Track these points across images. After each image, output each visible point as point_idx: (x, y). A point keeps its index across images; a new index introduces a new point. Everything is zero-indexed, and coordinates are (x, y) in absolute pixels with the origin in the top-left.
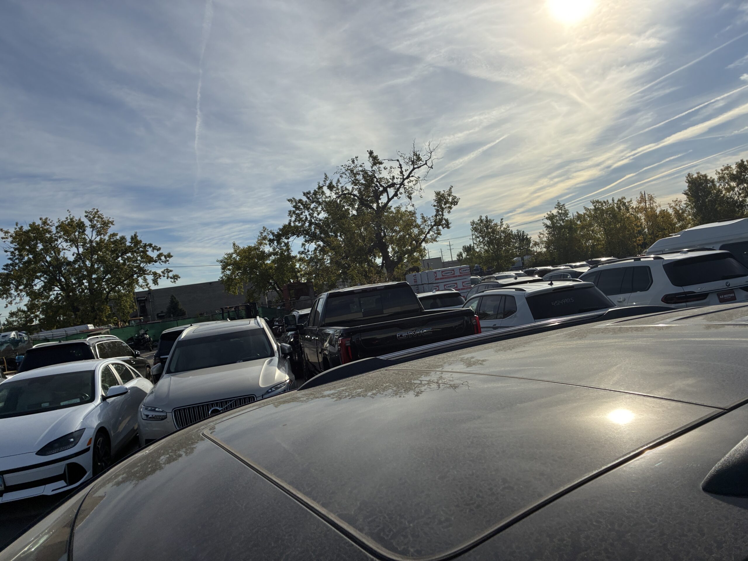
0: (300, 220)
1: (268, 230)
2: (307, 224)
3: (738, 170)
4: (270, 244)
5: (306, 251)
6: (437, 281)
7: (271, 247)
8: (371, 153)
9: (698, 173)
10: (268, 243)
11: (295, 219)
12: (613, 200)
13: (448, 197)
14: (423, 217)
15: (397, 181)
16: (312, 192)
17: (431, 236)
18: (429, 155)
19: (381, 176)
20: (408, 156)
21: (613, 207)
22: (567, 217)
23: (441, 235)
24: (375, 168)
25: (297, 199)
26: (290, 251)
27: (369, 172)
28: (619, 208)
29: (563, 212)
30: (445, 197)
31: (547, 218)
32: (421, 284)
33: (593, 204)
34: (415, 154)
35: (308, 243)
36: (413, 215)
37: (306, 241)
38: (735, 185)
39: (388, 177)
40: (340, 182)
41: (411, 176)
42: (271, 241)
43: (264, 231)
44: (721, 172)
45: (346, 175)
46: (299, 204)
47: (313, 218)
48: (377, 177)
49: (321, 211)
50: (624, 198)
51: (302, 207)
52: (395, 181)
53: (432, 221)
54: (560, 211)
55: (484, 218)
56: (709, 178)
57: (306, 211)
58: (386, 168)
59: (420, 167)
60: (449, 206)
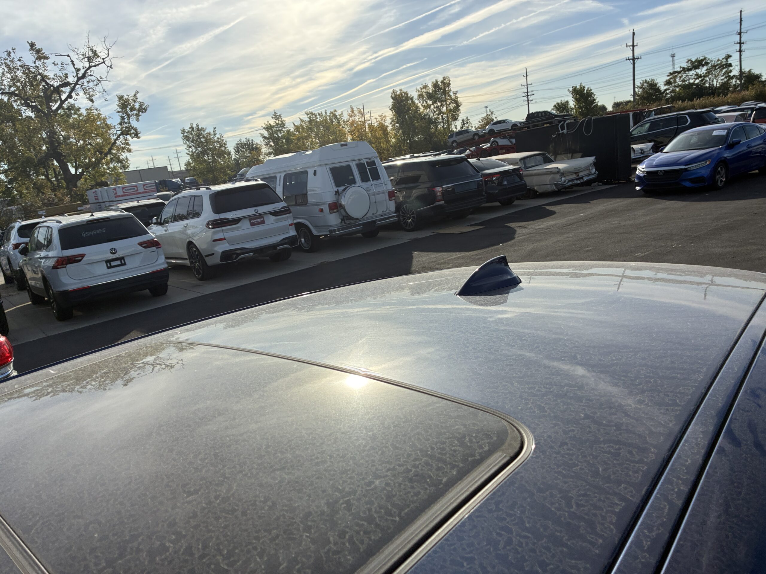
3: (434, 89)
6: (117, 199)
8: (32, 45)
9: (401, 90)
12: (326, 113)
13: (134, 103)
18: (106, 52)
20: (82, 51)
21: (326, 120)
22: (285, 128)
23: (129, 145)
24: (39, 63)
27: (31, 67)
28: (332, 121)
29: (280, 122)
30: (129, 103)
31: (264, 128)
33: (308, 115)
34: (91, 49)
38: (431, 103)
39: (60, 75)
41: (87, 74)
44: (420, 90)
48: (43, 75)
50: (335, 111)
52: (69, 80)
53: (117, 129)
54: (277, 122)
55: (194, 126)
56: (409, 95)
58: (56, 63)
59: (98, 65)
60: (136, 114)
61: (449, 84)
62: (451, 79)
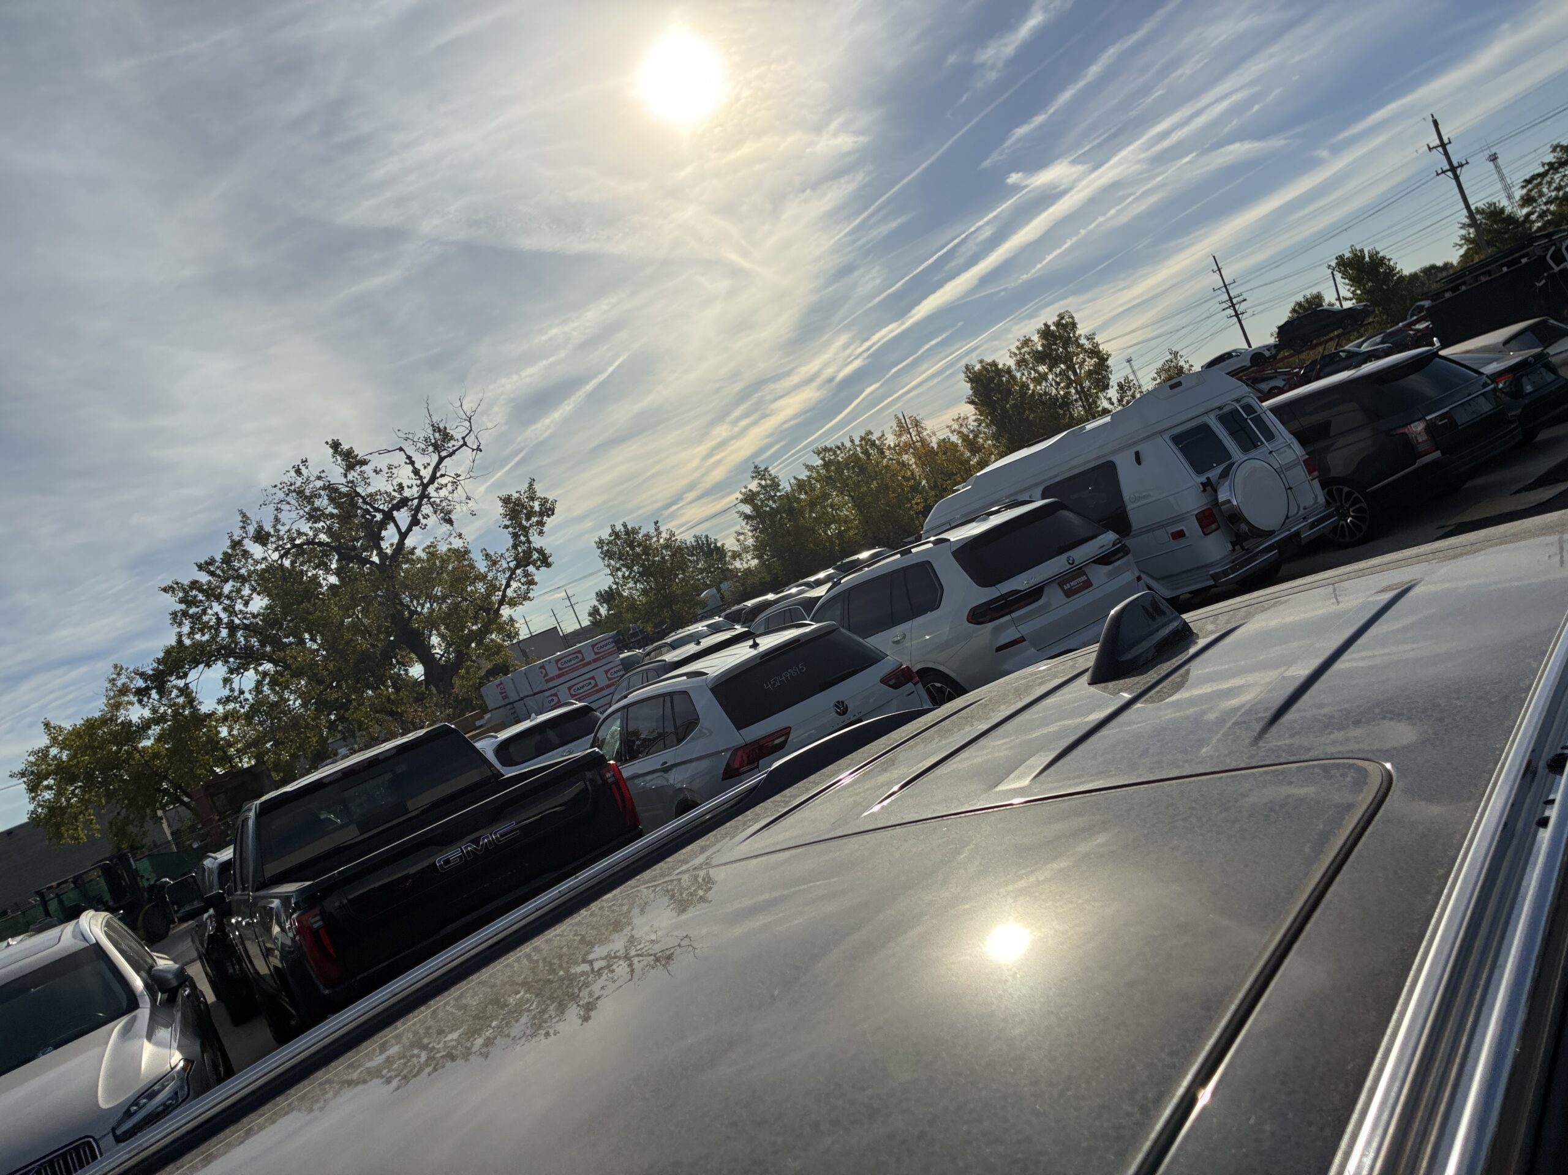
0: (204, 627)
1: (127, 669)
2: (224, 632)
3: (1044, 341)
4: (140, 701)
5: (236, 693)
6: (551, 685)
7: (144, 706)
8: (335, 446)
9: (981, 362)
10: (135, 699)
11: (191, 628)
12: (852, 441)
13: (531, 503)
14: (487, 556)
15: (412, 492)
16: (219, 557)
17: (515, 592)
18: (467, 424)
19: (371, 490)
20: (421, 435)
21: (855, 455)
23: (536, 584)
24: (353, 475)
25: (186, 582)
26: (195, 703)
27: (341, 486)
28: (866, 453)
29: (768, 482)
30: (523, 505)
31: (742, 501)
32: (518, 698)
33: (819, 455)
34: (436, 429)
35: (238, 674)
36: (464, 556)
37: (231, 671)
38: (1046, 370)
39: (390, 489)
40: (282, 520)
41: (438, 474)
42: (142, 693)
43: (119, 674)
44: (1017, 352)
45: (288, 503)
46: (194, 592)
47: (236, 616)
48: (363, 494)
49: (250, 596)
50: (870, 433)
51: (201, 597)
52: (407, 493)
53: (509, 560)
55: (619, 528)
56: (1000, 366)
57: (215, 605)
58: (378, 469)
59: (454, 452)
60: (537, 521)
61: (1074, 325)
62: (1074, 315)
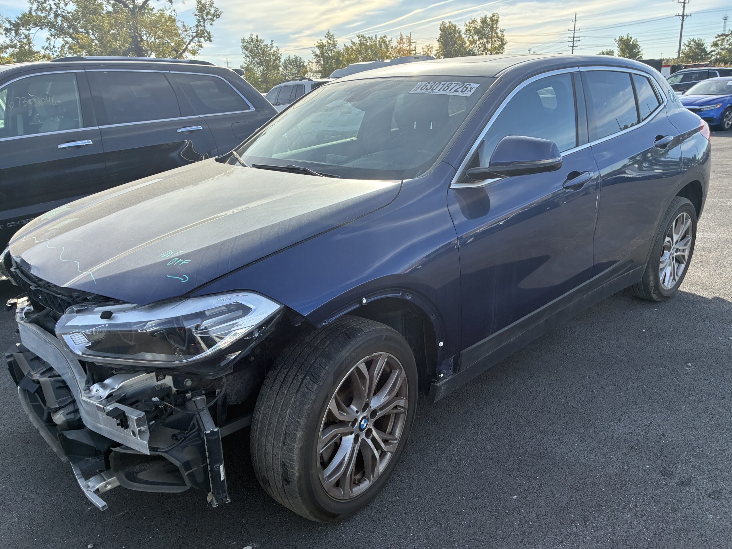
0: (44, 9)
2: (52, 15)
3: (482, 25)
5: (52, 47)
7: (7, 37)
11: (37, 7)
12: (376, 37)
14: (184, 26)
17: (192, 47)
21: (375, 45)
22: (335, 48)
23: (202, 47)
28: (380, 45)
29: (332, 42)
30: (206, 8)
31: (316, 47)
33: (359, 38)
36: (173, 21)
38: (477, 39)
42: (7, 30)
44: (468, 25)
47: (60, 9)
50: (385, 37)
53: (193, 31)
54: (329, 41)
55: (254, 37)
56: (457, 29)
61: (497, 21)
62: (500, 17)
